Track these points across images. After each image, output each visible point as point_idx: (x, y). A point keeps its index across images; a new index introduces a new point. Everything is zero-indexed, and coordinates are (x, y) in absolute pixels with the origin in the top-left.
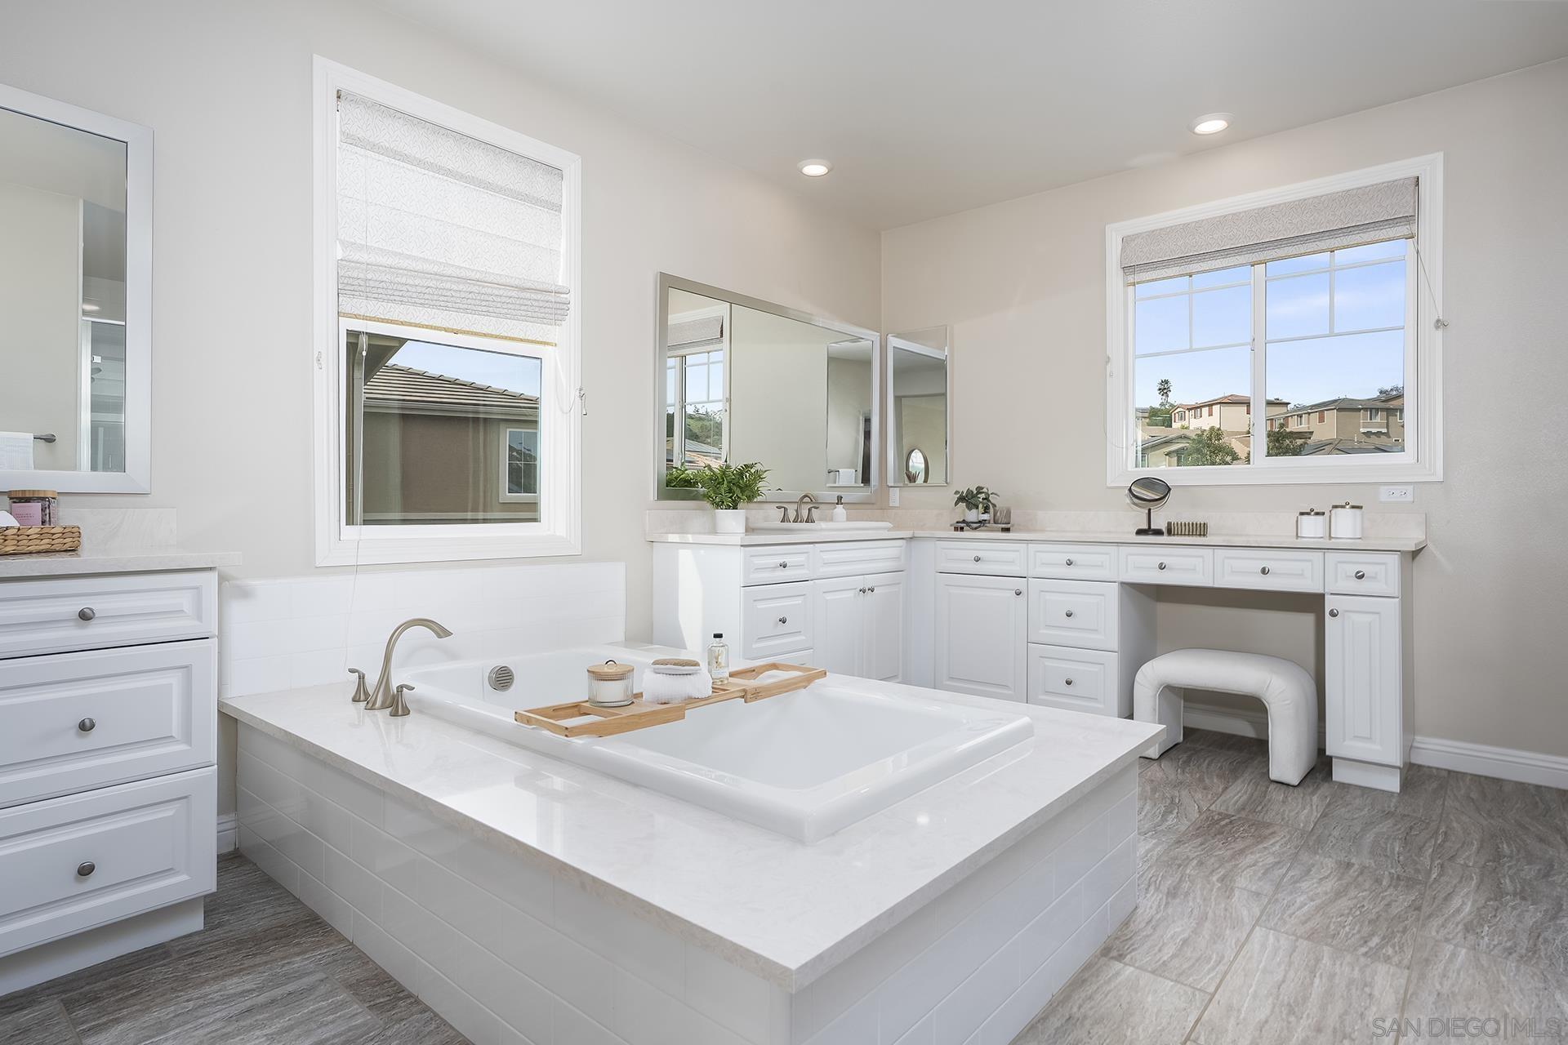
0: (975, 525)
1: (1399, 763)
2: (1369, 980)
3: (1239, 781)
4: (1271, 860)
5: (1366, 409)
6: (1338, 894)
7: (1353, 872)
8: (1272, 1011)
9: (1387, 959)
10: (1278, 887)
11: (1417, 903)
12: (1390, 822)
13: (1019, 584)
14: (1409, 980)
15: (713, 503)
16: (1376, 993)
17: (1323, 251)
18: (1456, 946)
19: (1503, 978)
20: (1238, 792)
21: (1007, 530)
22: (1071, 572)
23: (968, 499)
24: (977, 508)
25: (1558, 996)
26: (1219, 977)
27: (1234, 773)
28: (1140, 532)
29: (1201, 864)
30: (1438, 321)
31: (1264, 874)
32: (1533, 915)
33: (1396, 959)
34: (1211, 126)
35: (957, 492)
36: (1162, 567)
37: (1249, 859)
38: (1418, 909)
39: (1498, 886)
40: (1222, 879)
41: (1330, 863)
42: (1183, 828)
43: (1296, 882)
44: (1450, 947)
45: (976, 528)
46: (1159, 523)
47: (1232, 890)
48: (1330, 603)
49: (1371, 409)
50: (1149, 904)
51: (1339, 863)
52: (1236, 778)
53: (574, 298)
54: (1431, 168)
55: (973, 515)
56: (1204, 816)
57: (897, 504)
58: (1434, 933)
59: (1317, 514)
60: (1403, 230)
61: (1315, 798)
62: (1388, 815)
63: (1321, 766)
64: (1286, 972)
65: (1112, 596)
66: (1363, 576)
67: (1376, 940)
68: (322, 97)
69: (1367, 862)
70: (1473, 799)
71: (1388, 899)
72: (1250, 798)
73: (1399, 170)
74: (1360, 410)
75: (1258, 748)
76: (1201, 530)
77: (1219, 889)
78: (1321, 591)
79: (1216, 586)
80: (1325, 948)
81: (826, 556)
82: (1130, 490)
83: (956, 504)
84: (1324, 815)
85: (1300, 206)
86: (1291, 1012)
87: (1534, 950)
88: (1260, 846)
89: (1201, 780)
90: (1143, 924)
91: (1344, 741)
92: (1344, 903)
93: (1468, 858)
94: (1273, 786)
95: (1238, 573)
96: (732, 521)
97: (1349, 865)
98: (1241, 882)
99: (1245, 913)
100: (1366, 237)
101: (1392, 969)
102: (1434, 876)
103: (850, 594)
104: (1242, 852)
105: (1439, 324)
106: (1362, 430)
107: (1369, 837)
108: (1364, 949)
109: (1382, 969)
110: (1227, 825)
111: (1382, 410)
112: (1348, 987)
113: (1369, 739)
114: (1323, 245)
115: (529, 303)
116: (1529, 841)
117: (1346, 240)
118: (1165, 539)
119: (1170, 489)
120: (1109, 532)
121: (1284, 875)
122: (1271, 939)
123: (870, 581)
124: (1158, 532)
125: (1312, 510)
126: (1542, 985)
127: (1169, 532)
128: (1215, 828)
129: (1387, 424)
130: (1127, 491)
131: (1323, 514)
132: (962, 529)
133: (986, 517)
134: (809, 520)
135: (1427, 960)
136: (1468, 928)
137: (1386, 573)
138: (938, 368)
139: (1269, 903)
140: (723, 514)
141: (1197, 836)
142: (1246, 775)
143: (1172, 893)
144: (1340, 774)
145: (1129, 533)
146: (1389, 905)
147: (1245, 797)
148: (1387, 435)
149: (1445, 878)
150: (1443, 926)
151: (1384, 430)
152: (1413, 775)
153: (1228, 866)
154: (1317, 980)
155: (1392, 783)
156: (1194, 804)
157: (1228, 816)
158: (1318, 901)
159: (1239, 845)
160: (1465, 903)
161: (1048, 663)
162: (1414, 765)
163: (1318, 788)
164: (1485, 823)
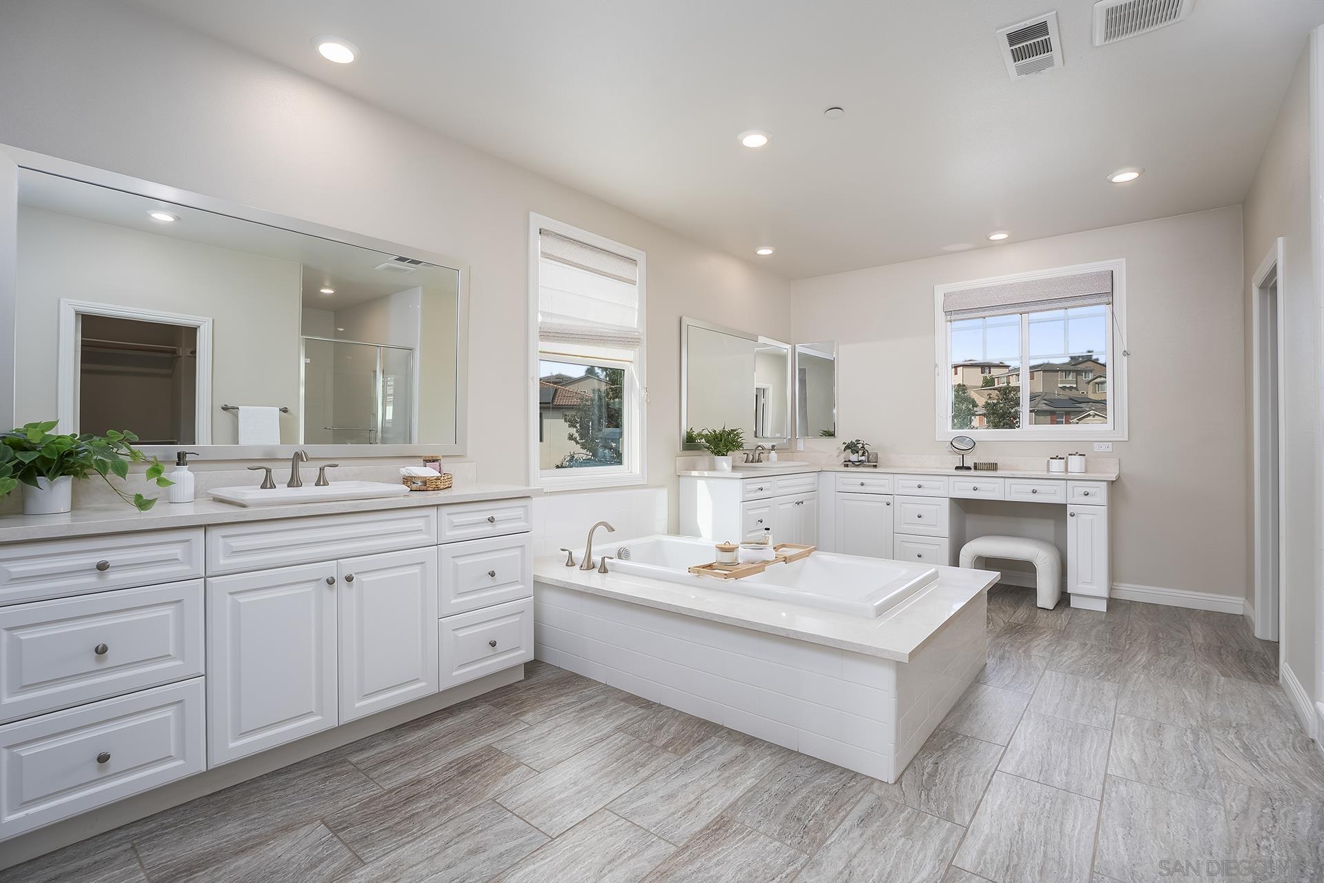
0: (857, 463)
1: (1106, 596)
2: (1101, 688)
3: (1021, 608)
4: (1046, 643)
5: (1062, 371)
6: (1082, 657)
7: (1088, 647)
8: (1061, 700)
9: (1109, 680)
10: (1052, 653)
11: (1120, 659)
12: (1103, 625)
13: (889, 499)
14: (1119, 687)
15: (712, 452)
16: (1106, 693)
17: (1062, 308)
18: (1139, 674)
19: (1160, 685)
20: (1021, 614)
21: (875, 466)
22: (920, 491)
23: (852, 447)
24: (858, 452)
25: (1183, 690)
26: (1034, 689)
27: (1017, 605)
28: (957, 468)
29: (1011, 645)
30: (1125, 351)
31: (1045, 649)
32: (1173, 661)
33: (1112, 680)
34: (999, 236)
35: (844, 443)
36: (975, 489)
37: (1035, 643)
38: (1121, 661)
39: (1157, 651)
40: (1024, 652)
41: (1076, 644)
42: (998, 630)
43: (1061, 652)
44: (1136, 675)
45: (858, 465)
46: (969, 462)
47: (1031, 656)
48: (1070, 509)
49: (1065, 371)
50: (991, 662)
51: (1081, 644)
52: (1019, 607)
53: (644, 337)
54: (1119, 266)
55: (854, 457)
56: (1007, 625)
57: (802, 449)
58: (1129, 670)
59: (1060, 458)
60: (1105, 299)
61: (1063, 616)
62: (1102, 622)
63: (1064, 599)
64: (1064, 686)
65: (945, 505)
66: (1088, 494)
67: (1103, 673)
68: (534, 232)
69: (1094, 643)
70: (1144, 614)
71: (1106, 658)
72: (1028, 617)
73: (1102, 266)
74: (1058, 371)
75: (1032, 592)
76: (993, 467)
77: (1024, 656)
78: (1065, 503)
79: (1006, 500)
80: (1080, 677)
81: (779, 483)
82: (952, 444)
83: (845, 450)
84: (1069, 623)
85: (1049, 282)
86: (1069, 700)
87: (1174, 674)
88: (1040, 638)
89: (1000, 608)
90: (992, 671)
91: (1077, 584)
92: (1085, 660)
93: (1143, 640)
94: (1039, 611)
95: (1018, 492)
96: (724, 463)
97: (1086, 644)
98: (1034, 652)
99: (1039, 664)
100: (1085, 302)
101: (1112, 684)
102: (1127, 647)
103: (790, 506)
104: (1031, 640)
105: (1126, 353)
106: (1060, 385)
107: (1093, 633)
108: (1098, 677)
109: (1106, 683)
110: (1020, 628)
111: (1073, 371)
112: (1093, 691)
113: (1090, 583)
114: (1061, 305)
115: (623, 339)
116: (1172, 631)
117: (1073, 303)
118: (972, 472)
119: (975, 443)
120: (938, 468)
121: (1055, 649)
122: (1054, 674)
123: (800, 498)
124: (969, 468)
125: (1057, 456)
126: (1176, 686)
127: (975, 468)
128: (1014, 630)
129: (1077, 381)
130: (949, 444)
131: (1064, 458)
132: (847, 466)
133: (863, 458)
134: (759, 461)
135: (1127, 680)
136: (1144, 667)
137: (1100, 493)
138: (828, 366)
139: (1050, 661)
140: (719, 459)
141: (1006, 634)
142: (1024, 605)
143: (1002, 658)
144: (1075, 602)
145: (949, 468)
146: (1107, 660)
147: (1026, 615)
148: (1076, 389)
149: (1132, 648)
150: (1133, 667)
151: (1075, 386)
152: (1112, 603)
153: (1026, 646)
154: (1078, 689)
155: (1102, 607)
156: (1001, 619)
157: (1019, 625)
158: (1073, 659)
159: (1029, 637)
160: (1142, 658)
161: (906, 545)
162: (1112, 598)
163: (1063, 611)
164: (1150, 624)
